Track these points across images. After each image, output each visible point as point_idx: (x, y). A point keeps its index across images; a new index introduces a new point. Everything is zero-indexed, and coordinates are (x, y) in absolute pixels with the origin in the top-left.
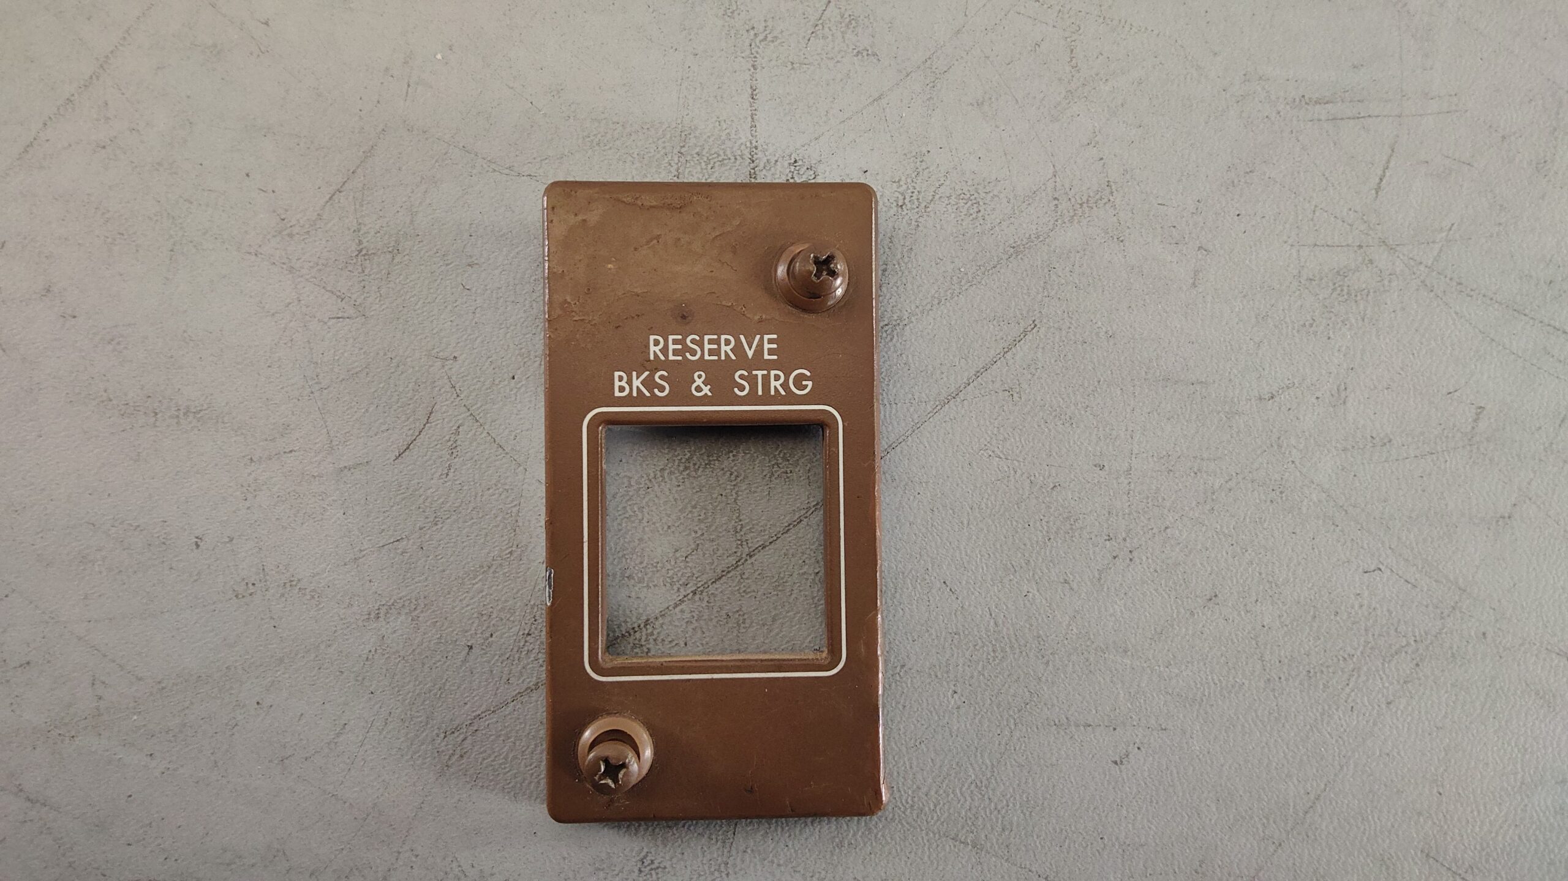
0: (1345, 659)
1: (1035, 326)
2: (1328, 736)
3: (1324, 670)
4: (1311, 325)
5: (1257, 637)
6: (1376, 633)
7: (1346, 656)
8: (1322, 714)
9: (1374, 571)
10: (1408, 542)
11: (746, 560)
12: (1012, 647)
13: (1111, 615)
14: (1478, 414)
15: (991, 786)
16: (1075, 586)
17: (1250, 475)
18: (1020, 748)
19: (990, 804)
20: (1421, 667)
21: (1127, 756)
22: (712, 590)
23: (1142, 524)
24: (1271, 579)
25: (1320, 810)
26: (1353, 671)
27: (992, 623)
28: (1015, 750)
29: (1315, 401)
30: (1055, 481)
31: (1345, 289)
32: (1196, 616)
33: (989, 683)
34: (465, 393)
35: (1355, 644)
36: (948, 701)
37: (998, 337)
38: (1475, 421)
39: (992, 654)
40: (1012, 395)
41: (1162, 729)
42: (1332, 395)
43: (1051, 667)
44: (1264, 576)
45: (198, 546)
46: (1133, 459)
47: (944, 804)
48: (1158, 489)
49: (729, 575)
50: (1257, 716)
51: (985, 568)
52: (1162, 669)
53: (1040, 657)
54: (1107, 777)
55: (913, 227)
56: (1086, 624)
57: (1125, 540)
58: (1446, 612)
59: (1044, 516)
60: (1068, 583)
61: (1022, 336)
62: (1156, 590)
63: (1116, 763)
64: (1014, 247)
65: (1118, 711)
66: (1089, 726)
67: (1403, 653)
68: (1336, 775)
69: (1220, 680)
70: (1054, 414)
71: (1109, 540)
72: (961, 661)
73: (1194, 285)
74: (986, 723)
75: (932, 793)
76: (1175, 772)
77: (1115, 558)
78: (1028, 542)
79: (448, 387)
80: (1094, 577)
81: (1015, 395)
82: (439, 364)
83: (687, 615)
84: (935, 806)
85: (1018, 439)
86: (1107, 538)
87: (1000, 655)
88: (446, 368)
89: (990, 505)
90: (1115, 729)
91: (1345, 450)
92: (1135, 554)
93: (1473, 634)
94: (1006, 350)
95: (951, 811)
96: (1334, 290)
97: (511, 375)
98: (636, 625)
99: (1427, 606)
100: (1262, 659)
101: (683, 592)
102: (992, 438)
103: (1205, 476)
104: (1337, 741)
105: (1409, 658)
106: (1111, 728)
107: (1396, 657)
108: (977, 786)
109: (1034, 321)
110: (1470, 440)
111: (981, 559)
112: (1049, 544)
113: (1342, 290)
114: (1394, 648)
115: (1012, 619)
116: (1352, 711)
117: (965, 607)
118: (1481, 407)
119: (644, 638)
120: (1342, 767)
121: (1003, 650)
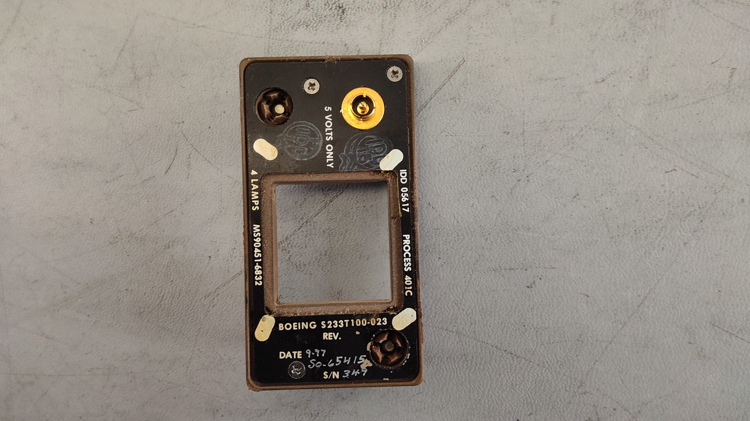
0: (657, 222)
1: (464, 61)
2: (649, 264)
3: (644, 228)
4: (624, 36)
5: (603, 214)
6: (675, 206)
7: (657, 220)
8: (645, 253)
9: (671, 171)
10: (691, 153)
11: (329, 204)
12: (467, 233)
13: (519, 211)
14: (732, 73)
15: (463, 303)
16: (498, 198)
17: (594, 126)
18: (476, 283)
19: (463, 312)
20: (704, 222)
21: (534, 283)
22: (315, 219)
23: (533, 161)
24: (609, 182)
25: (647, 303)
26: (662, 228)
27: (456, 221)
28: (474, 284)
29: (629, 79)
30: (483, 144)
31: (643, 12)
32: (567, 207)
33: (457, 252)
34: (190, 138)
35: (663, 213)
36: (436, 262)
37: (445, 70)
38: (731, 76)
39: (457, 238)
40: (455, 101)
41: (552, 268)
42: (639, 74)
43: (488, 241)
44: (605, 181)
45: (91, 223)
46: (525, 126)
47: (440, 313)
48: (541, 141)
49: (323, 212)
50: (607, 257)
51: (449, 195)
52: (550, 236)
53: (483, 237)
54: (524, 295)
55: (393, 18)
56: (506, 217)
57: (524, 170)
58: (718, 190)
59: (478, 163)
60: (494, 197)
61: (458, 68)
62: (544, 195)
63: (528, 287)
64: (448, 20)
65: (527, 260)
66: (512, 269)
67: (692, 215)
68: (655, 285)
69: (583, 240)
70: (479, 107)
71: (515, 172)
72: (441, 243)
73: (552, 24)
74: (457, 272)
75: (433, 308)
76: (561, 289)
77: (519, 181)
78: (471, 179)
79: (182, 136)
80: (508, 192)
81: (457, 101)
82: (176, 126)
83: (305, 233)
84: (435, 315)
85: (461, 124)
86: (514, 171)
87: (461, 237)
88: (180, 127)
89: (449, 161)
90: (526, 270)
91: (649, 104)
92: (530, 177)
93: (736, 200)
94: (450, 77)
95: (444, 316)
96: (636, 13)
97: (209, 126)
98: (282, 240)
99: (706, 188)
100: (607, 226)
101: (301, 223)
102: (447, 126)
103: (567, 130)
104: (655, 267)
105: (696, 218)
106: (524, 270)
107: (688, 218)
108: (455, 304)
109: (464, 58)
110: (727, 89)
111: (447, 190)
112: (482, 178)
113: (641, 13)
114: (686, 213)
115: (466, 219)
116: (663, 250)
117: (441, 215)
118: (734, 69)
119: (286, 247)
120: (659, 281)
121: (462, 235)
